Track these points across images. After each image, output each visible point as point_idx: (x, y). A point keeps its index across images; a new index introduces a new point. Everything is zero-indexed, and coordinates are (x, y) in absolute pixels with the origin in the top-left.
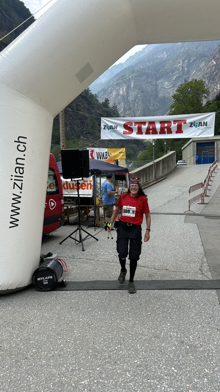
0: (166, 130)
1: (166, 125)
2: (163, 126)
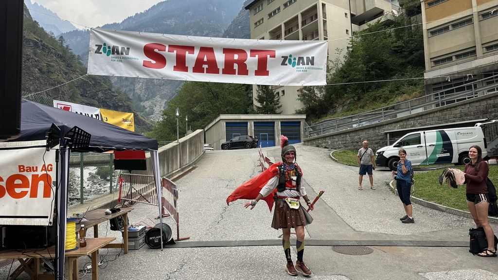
0: (236, 66)
1: (236, 57)
2: (229, 58)
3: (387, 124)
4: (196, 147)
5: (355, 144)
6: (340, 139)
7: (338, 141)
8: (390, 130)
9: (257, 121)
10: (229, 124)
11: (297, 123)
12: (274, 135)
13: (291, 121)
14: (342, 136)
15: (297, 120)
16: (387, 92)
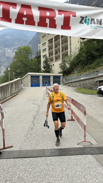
0: (48, 21)
1: (48, 14)
2: (43, 15)
3: (98, 77)
4: (18, 85)
5: (84, 85)
6: (78, 83)
7: (77, 84)
8: (99, 79)
9: (44, 76)
10: (32, 77)
11: (59, 77)
12: (50, 81)
13: (57, 76)
14: (79, 82)
15: (59, 76)
16: (94, 66)
